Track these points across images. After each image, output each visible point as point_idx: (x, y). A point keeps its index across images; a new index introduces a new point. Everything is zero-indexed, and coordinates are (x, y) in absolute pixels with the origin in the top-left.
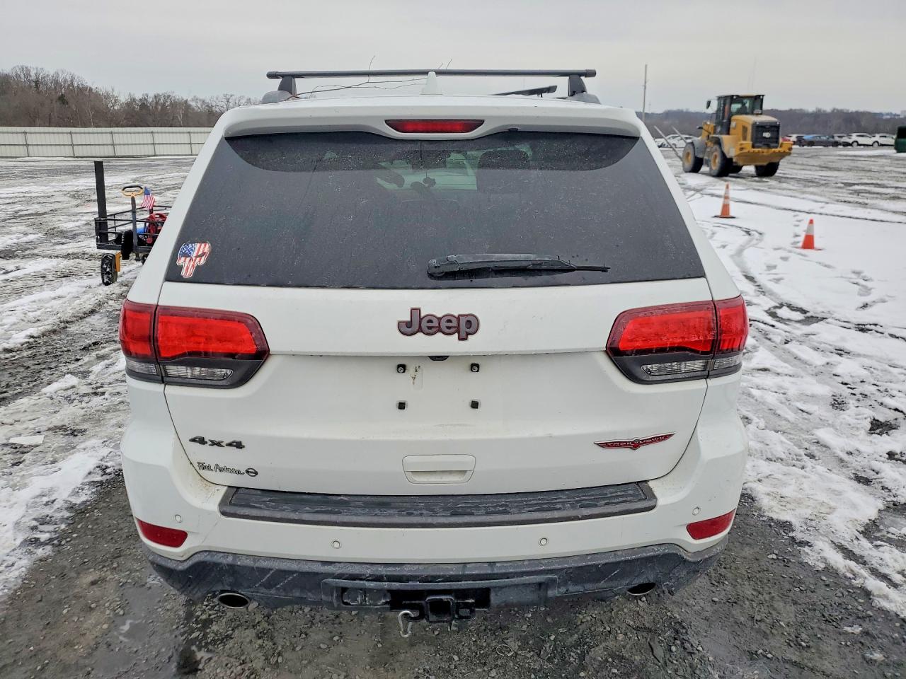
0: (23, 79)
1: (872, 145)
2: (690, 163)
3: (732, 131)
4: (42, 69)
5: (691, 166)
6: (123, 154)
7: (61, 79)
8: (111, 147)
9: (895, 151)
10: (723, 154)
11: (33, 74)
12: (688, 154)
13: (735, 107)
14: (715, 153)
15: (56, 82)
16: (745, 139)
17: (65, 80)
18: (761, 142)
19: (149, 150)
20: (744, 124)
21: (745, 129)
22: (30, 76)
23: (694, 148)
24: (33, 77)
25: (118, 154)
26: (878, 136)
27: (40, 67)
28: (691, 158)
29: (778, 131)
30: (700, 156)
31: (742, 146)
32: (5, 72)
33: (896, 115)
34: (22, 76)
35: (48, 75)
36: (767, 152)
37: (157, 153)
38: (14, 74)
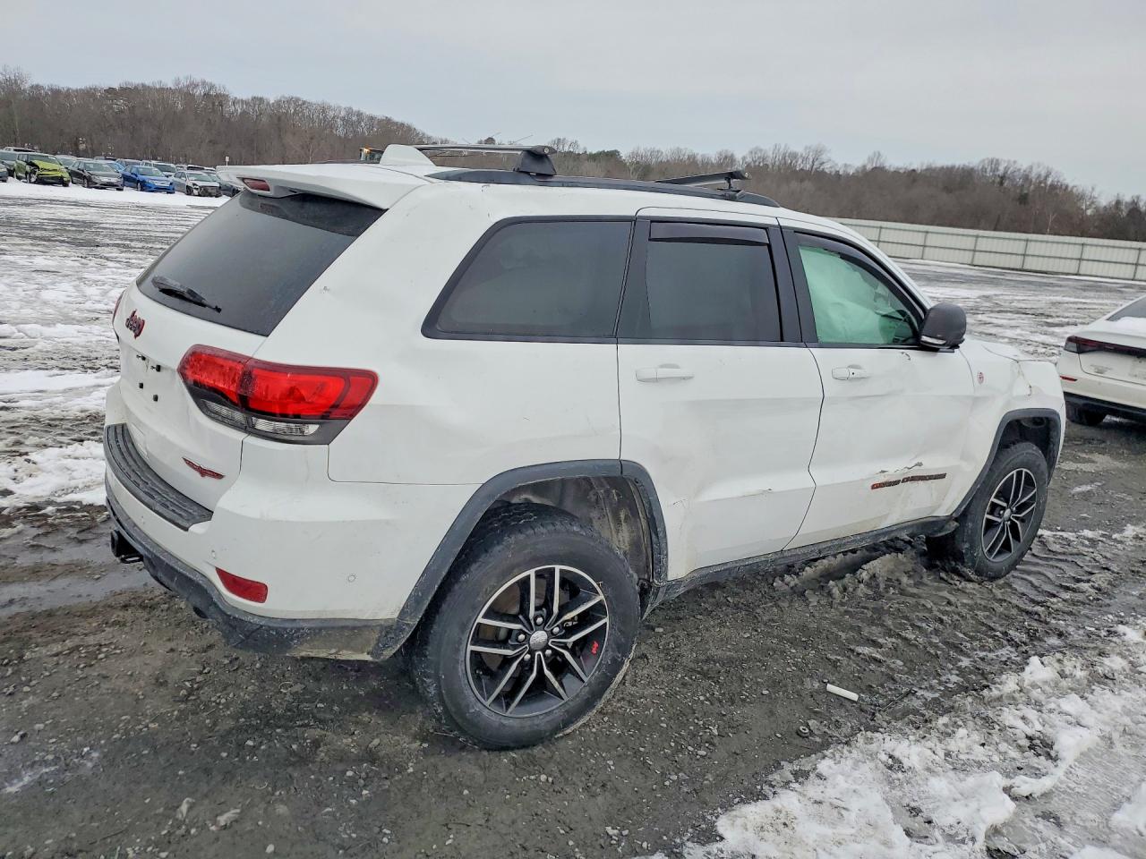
0: (989, 174)
4: (1015, 162)
6: (1034, 268)
7: (1033, 175)
8: (1020, 258)
11: (1001, 169)
15: (1026, 178)
17: (1039, 176)
19: (1071, 266)
22: (998, 170)
24: (1001, 172)
25: (1026, 267)
27: (1012, 160)
32: (971, 166)
34: (988, 170)
35: (1019, 170)
37: (1081, 272)
38: (980, 167)
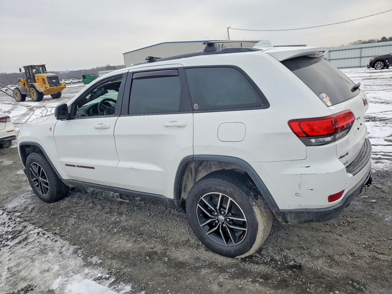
1: (71, 83)
2: (19, 97)
3: (36, 81)
5: (21, 99)
9: (84, 84)
10: (37, 91)
12: (17, 93)
13: (34, 70)
14: (33, 91)
16: (45, 83)
18: (53, 84)
20: (42, 77)
21: (43, 80)
23: (19, 90)
26: (71, 79)
28: (19, 95)
29: (58, 79)
30: (24, 93)
31: (46, 87)
33: (64, 72)
36: (57, 88)
